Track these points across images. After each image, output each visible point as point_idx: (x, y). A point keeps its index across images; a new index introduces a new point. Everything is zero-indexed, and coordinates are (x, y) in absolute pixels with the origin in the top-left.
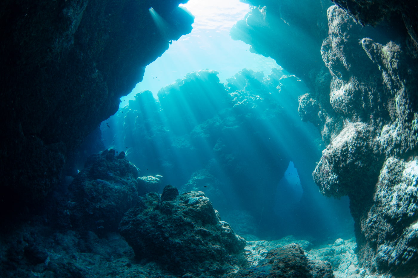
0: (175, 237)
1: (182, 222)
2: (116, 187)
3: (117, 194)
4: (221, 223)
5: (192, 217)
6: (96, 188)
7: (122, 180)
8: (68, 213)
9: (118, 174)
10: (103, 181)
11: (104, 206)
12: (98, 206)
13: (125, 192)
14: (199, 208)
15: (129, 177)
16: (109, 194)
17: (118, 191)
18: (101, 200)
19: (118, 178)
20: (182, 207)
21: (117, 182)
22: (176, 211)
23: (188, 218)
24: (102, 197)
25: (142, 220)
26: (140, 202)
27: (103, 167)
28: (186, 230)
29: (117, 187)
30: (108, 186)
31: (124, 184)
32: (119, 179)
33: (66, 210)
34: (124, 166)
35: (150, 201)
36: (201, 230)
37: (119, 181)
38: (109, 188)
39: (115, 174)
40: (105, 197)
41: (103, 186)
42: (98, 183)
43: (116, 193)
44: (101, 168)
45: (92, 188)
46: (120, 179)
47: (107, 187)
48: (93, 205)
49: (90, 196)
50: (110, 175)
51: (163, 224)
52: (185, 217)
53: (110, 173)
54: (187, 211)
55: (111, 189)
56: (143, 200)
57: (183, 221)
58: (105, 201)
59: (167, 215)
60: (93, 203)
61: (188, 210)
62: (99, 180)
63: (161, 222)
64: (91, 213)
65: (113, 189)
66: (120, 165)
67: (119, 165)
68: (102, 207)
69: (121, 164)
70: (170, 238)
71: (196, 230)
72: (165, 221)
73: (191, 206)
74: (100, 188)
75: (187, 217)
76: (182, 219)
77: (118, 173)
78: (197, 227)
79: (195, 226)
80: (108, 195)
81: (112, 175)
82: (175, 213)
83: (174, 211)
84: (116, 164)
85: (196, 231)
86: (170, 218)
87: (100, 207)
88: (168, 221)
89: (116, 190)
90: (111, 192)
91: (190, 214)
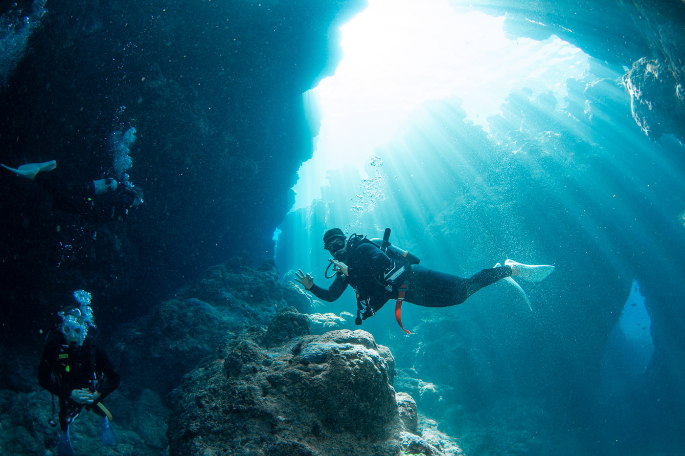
0: (212, 441)
1: (249, 404)
2: (226, 318)
4: (401, 440)
5: (290, 397)
6: (182, 313)
8: (123, 347)
9: (242, 297)
10: (201, 302)
11: (186, 348)
14: (320, 376)
15: (269, 306)
16: (205, 328)
17: (225, 325)
18: (186, 336)
19: (239, 303)
20: (276, 364)
21: (233, 310)
22: (254, 371)
23: (273, 399)
24: (187, 331)
27: (212, 280)
28: (246, 431)
30: (208, 313)
31: (246, 315)
32: (240, 306)
33: (122, 342)
34: (261, 284)
36: (295, 446)
37: (238, 308)
38: (207, 316)
39: (236, 296)
40: (194, 333)
41: (196, 312)
42: (190, 305)
44: (209, 280)
45: (175, 312)
46: (243, 306)
47: (204, 314)
49: (166, 325)
51: (204, 396)
52: (265, 393)
53: (226, 292)
54: (278, 378)
55: (210, 320)
57: (253, 403)
58: (192, 340)
59: (228, 377)
60: (167, 339)
61: (285, 375)
64: (156, 355)
65: (217, 319)
66: (252, 281)
67: (250, 280)
68: (180, 349)
70: (200, 437)
71: (278, 442)
72: (213, 389)
73: (300, 365)
74: (190, 314)
75: (273, 395)
76: (251, 395)
77: (243, 295)
78: (287, 433)
79: (280, 430)
80: (201, 329)
81: (227, 295)
82: (246, 376)
83: (248, 369)
84: (244, 278)
85: (275, 444)
86: (228, 386)
87: (176, 348)
88: (221, 391)
89: (222, 322)
90: (209, 324)
91: (284, 389)
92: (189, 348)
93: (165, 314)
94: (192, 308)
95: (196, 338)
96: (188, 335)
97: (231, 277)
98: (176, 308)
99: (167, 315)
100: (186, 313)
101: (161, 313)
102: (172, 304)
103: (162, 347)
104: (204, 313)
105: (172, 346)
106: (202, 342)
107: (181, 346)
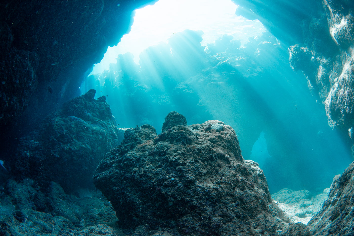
2: (94, 128)
3: (94, 136)
6: (67, 125)
7: (101, 121)
10: (78, 118)
11: (76, 148)
12: (68, 147)
13: (105, 134)
16: (84, 134)
17: (95, 132)
18: (73, 140)
21: (95, 123)
24: (73, 137)
25: (136, 158)
26: (130, 136)
29: (96, 128)
31: (103, 126)
32: (98, 120)
34: (105, 109)
35: (146, 133)
37: (97, 122)
39: (93, 115)
40: (79, 138)
41: (76, 125)
42: (71, 120)
43: (93, 134)
44: (78, 105)
45: (63, 125)
48: (62, 146)
49: (59, 134)
50: (88, 115)
53: (87, 112)
56: (135, 133)
58: (78, 142)
60: (61, 143)
62: (73, 117)
63: (175, 156)
64: (57, 156)
65: (90, 128)
66: (99, 107)
68: (73, 149)
69: (101, 106)
74: (73, 126)
77: (97, 114)
80: (83, 135)
81: (89, 114)
87: (70, 149)
89: (93, 130)
92: (78, 148)
93: (57, 126)
94: (73, 122)
95: (80, 141)
96: (74, 140)
97: (89, 104)
98: (63, 123)
99: (58, 127)
100: (71, 125)
101: (54, 126)
102: (59, 120)
103: (59, 149)
104: (82, 124)
105: (66, 148)
106: (85, 143)
107: (73, 147)
